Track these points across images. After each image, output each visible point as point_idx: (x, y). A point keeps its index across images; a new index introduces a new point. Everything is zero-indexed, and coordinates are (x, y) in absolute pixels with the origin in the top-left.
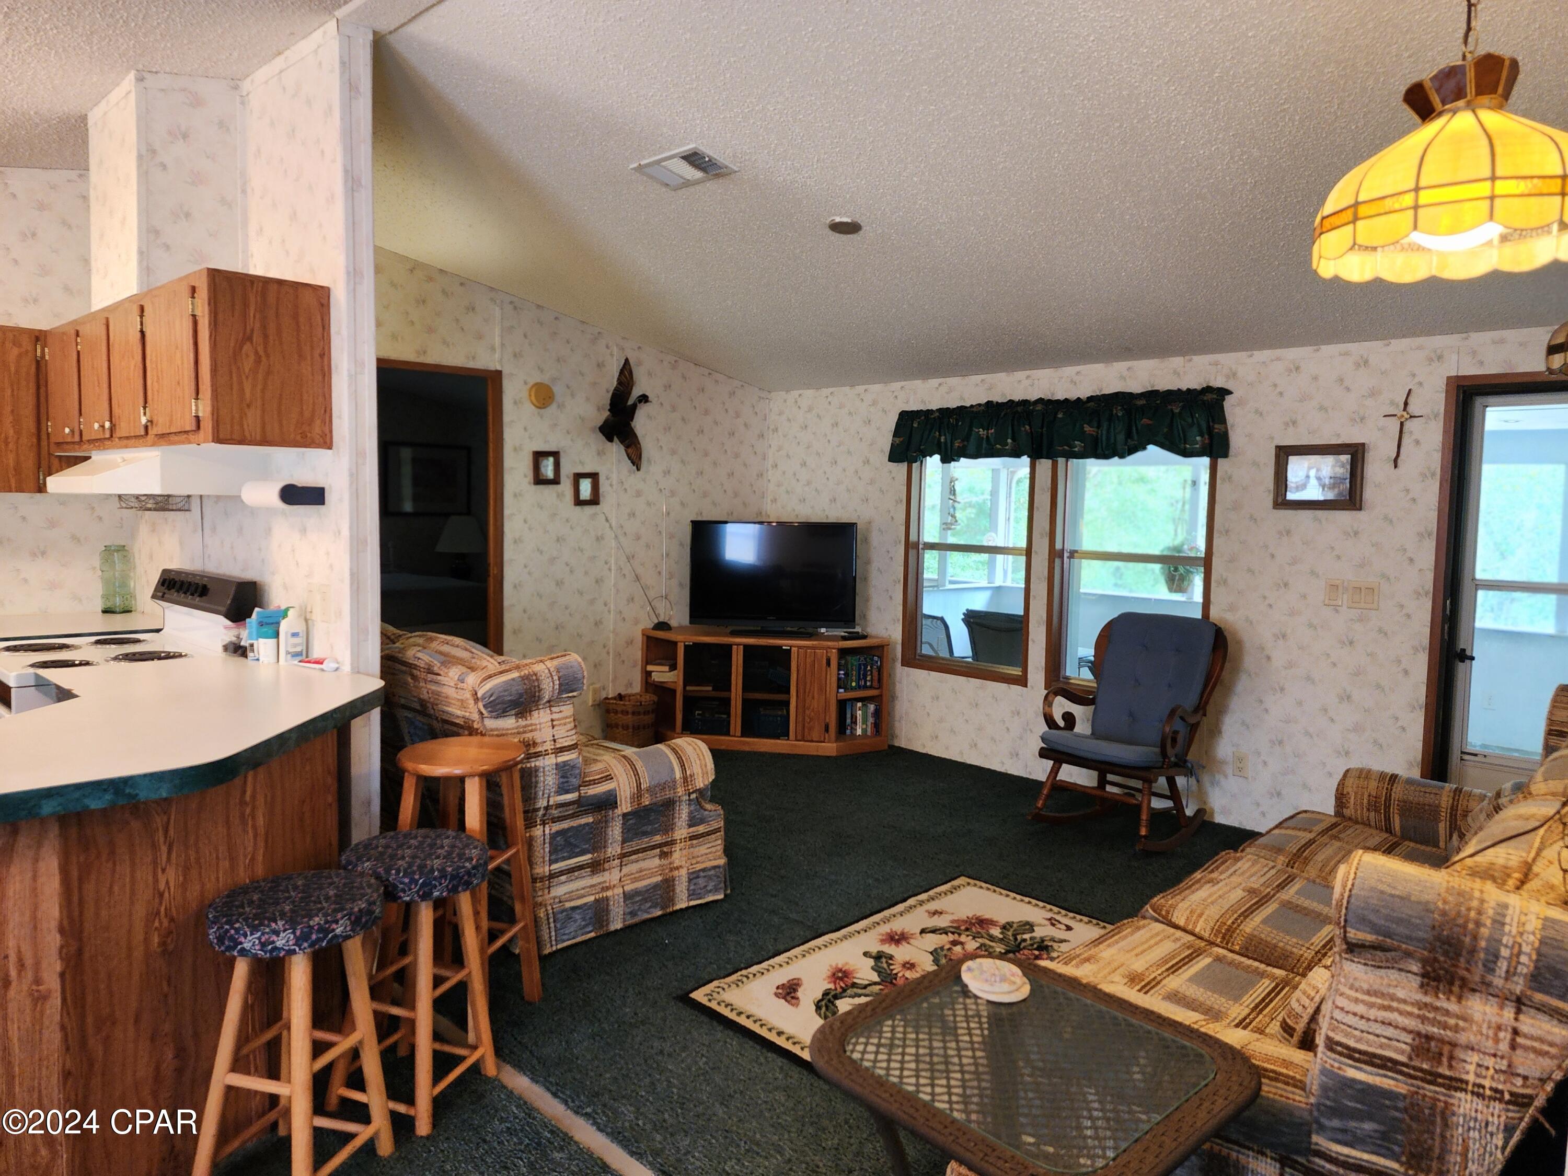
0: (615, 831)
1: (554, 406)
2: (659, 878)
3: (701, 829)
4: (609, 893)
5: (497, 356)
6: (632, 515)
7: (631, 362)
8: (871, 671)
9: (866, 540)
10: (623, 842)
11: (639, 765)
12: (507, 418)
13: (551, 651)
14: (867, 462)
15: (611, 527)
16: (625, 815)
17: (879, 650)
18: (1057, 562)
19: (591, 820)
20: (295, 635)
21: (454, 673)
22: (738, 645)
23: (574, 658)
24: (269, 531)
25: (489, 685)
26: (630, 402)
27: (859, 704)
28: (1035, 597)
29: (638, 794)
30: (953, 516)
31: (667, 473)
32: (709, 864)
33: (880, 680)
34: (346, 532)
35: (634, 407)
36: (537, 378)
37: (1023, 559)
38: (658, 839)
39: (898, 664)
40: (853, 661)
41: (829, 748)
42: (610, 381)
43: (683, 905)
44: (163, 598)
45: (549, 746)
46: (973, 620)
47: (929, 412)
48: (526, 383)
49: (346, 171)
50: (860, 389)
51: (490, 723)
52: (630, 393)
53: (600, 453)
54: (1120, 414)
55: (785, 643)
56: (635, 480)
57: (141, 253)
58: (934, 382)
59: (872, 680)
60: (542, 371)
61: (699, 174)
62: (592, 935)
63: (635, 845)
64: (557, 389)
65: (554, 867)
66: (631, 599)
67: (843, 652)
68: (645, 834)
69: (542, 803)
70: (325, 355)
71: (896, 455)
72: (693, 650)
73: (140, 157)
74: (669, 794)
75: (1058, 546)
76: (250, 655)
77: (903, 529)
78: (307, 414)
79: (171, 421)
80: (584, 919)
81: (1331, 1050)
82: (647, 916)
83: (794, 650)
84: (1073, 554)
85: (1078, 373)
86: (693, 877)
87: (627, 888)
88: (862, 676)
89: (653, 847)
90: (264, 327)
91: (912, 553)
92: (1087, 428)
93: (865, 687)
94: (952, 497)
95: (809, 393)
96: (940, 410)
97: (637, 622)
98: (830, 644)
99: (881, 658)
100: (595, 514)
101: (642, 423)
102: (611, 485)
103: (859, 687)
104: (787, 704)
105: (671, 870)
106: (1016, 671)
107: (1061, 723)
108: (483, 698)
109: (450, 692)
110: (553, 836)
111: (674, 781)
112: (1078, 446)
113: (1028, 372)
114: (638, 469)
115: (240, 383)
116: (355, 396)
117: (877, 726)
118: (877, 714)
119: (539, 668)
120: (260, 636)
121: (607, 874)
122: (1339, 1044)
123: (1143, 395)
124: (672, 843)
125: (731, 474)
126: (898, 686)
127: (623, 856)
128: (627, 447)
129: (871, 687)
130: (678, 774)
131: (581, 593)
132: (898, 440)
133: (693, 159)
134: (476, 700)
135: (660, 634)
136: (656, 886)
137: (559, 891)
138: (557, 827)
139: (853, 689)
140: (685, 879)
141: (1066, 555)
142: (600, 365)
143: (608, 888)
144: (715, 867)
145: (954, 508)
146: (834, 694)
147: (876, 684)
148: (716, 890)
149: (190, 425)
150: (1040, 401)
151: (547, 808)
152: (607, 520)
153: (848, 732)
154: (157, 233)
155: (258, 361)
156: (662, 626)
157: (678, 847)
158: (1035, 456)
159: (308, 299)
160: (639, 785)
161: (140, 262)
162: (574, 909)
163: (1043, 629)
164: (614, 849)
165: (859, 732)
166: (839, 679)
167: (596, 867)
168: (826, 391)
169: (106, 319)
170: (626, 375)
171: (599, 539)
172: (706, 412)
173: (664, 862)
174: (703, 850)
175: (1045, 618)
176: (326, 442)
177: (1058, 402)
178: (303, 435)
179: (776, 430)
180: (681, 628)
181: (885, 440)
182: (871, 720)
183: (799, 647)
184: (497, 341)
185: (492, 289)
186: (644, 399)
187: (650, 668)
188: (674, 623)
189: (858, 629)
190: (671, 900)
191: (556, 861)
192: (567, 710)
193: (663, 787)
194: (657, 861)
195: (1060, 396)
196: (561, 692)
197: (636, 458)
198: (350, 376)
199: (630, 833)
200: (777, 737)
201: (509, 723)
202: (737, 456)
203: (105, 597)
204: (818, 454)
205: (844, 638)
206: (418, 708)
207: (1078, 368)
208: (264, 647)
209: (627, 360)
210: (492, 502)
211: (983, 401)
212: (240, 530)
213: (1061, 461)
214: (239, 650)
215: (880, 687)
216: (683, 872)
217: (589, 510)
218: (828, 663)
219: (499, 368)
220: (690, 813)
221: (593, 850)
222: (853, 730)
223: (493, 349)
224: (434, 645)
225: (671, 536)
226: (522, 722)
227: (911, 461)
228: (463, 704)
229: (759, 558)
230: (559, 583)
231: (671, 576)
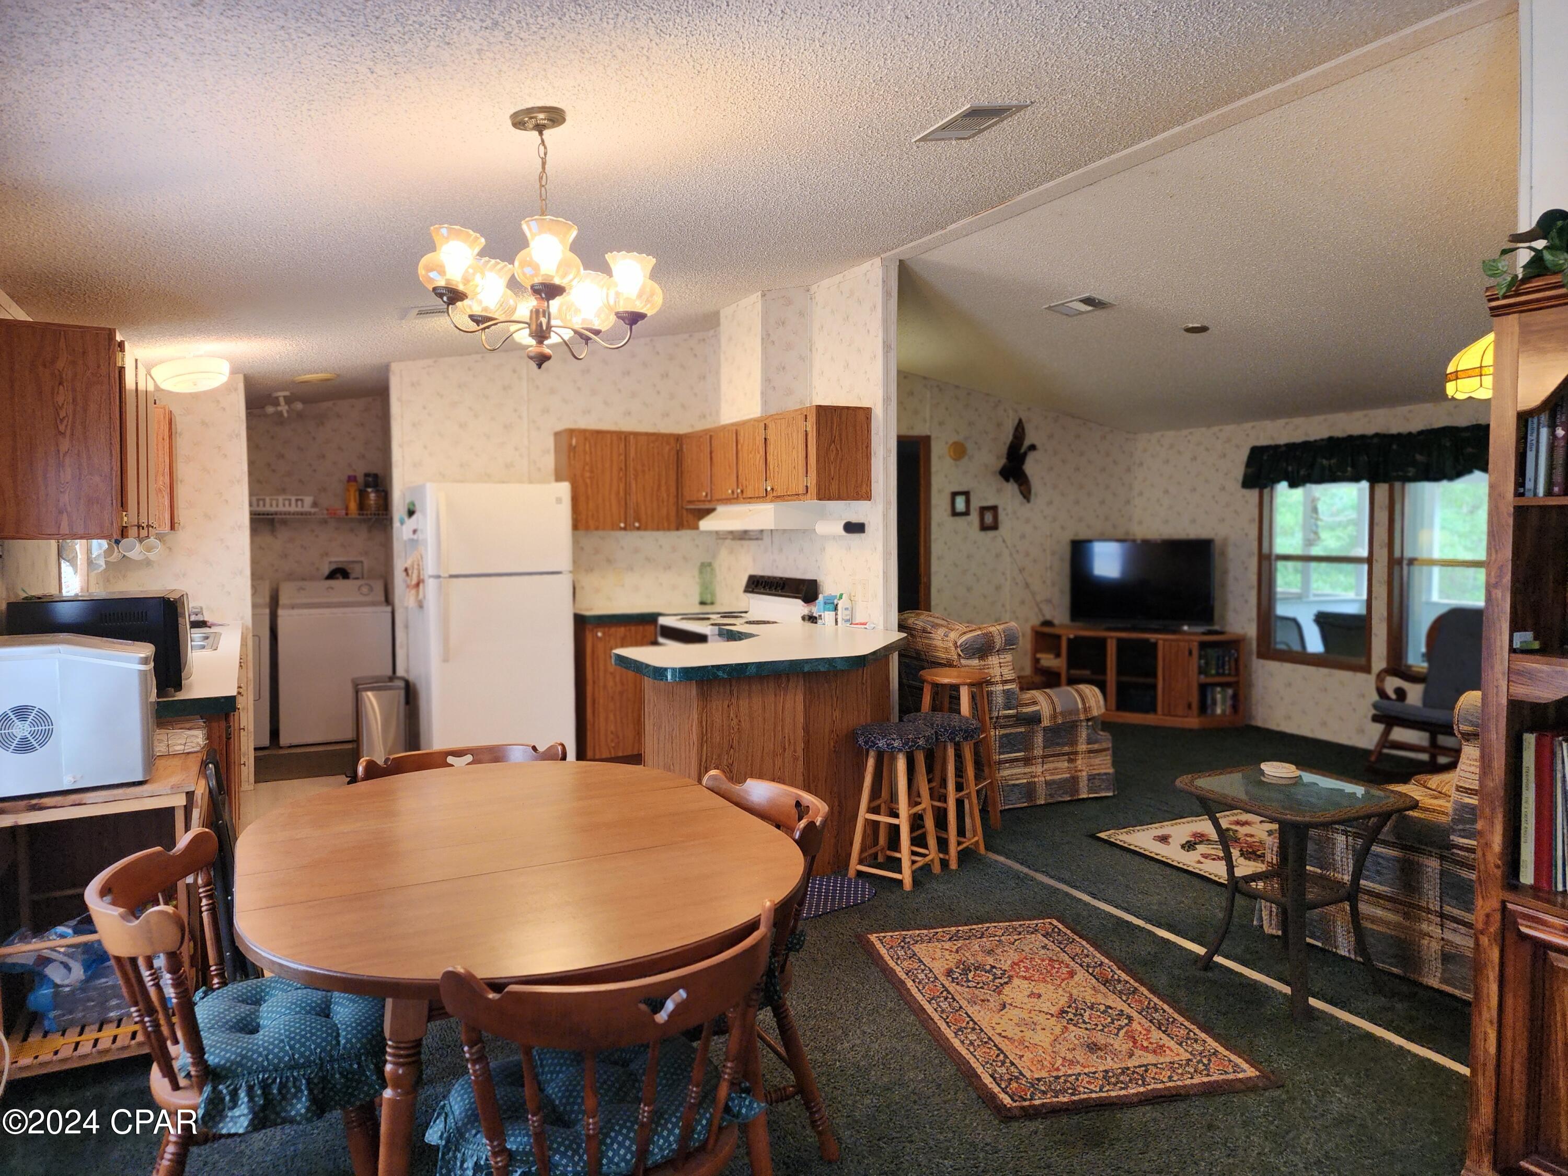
0: (1039, 739)
1: (966, 458)
2: (1068, 775)
3: (1096, 746)
4: (1036, 780)
5: (928, 425)
6: (1023, 537)
7: (1024, 420)
8: (1229, 661)
9: (1223, 554)
10: (1044, 748)
11: (1055, 700)
12: (934, 469)
13: (998, 621)
14: (1223, 489)
15: (1007, 547)
16: (1045, 729)
17: (1235, 644)
18: (1397, 568)
19: (1023, 730)
20: (846, 609)
21: (941, 632)
22: (1112, 637)
23: (1013, 624)
24: (823, 549)
25: (964, 638)
26: (1022, 451)
27: (1219, 689)
28: (1376, 598)
29: (1054, 716)
30: (1316, 533)
31: (1050, 503)
32: (1103, 771)
33: (1237, 669)
34: (880, 548)
35: (1025, 455)
36: (955, 438)
37: (1365, 567)
38: (1066, 749)
39: (1254, 657)
40: (1212, 652)
41: (1193, 722)
42: (1007, 436)
43: (1085, 796)
44: (752, 592)
45: (998, 679)
46: (1325, 621)
47: (1277, 447)
48: (947, 443)
49: (884, 342)
50: (1215, 429)
51: (963, 662)
52: (1022, 444)
53: (999, 491)
54: (1448, 444)
55: (1152, 637)
56: (1025, 510)
57: (762, 393)
58: (1281, 422)
59: (1230, 669)
60: (958, 433)
61: (1090, 308)
62: (1026, 804)
63: (1049, 751)
64: (970, 446)
65: (1002, 756)
66: (1023, 602)
67: (1203, 645)
68: (1058, 744)
69: (995, 714)
70: (868, 446)
71: (1247, 483)
72: (1075, 644)
73: (762, 339)
74: (1074, 718)
75: (1397, 554)
76: (819, 621)
77: (1256, 543)
78: (859, 482)
79: (788, 489)
80: (1020, 793)
81: (1458, 790)
82: (1060, 799)
83: (1160, 643)
84: (1412, 561)
85: (1410, 411)
86: (1091, 778)
87: (1048, 778)
88: (1221, 665)
89: (1064, 754)
90: (840, 435)
91: (1265, 564)
92: (1419, 457)
93: (1223, 675)
94: (1314, 515)
95: (1171, 433)
96: (1287, 445)
97: (1027, 620)
98: (1192, 638)
99: (1237, 650)
100: (995, 537)
101: (1031, 467)
102: (1007, 515)
103: (1218, 674)
104: (1154, 687)
105: (1076, 771)
106: (1363, 661)
107: (1393, 696)
108: (961, 645)
109: (939, 643)
110: (1001, 737)
111: (1078, 710)
112: (1411, 472)
113: (1365, 412)
114: (1028, 501)
115: (829, 467)
116: (886, 469)
117: (1235, 708)
118: (1235, 697)
119: (992, 629)
120: (824, 610)
121: (1034, 767)
122: (1461, 787)
123: (1467, 429)
124: (1076, 753)
125: (1103, 502)
126: (1254, 676)
127: (1044, 757)
128: (1020, 485)
129: (1229, 675)
130: (1080, 706)
131: (985, 597)
132: (1250, 470)
133: (1088, 301)
134: (956, 647)
135: (1047, 630)
136: (1066, 780)
137: (1006, 773)
138: (1003, 732)
139: (1212, 676)
140: (1085, 778)
141: (1405, 562)
142: (999, 425)
143: (1035, 777)
144: (1106, 774)
145: (1317, 526)
146: (1195, 679)
147: (1233, 672)
148: (1108, 789)
149: (801, 490)
150: (1377, 435)
151: (997, 718)
152: (1004, 541)
153: (1209, 711)
154: (770, 380)
155: (837, 454)
156: (1047, 623)
157: (1080, 757)
158: (1374, 481)
159: (861, 416)
160: (1055, 709)
161: (762, 398)
162: (1014, 785)
163: (1384, 626)
164: (1038, 752)
165: (1219, 711)
166: (1200, 667)
167: (1027, 761)
168: (1185, 432)
169: (736, 430)
170: (1020, 431)
171: (998, 556)
172: (1082, 454)
173: (1072, 765)
174: (1097, 761)
175: (1385, 614)
176: (868, 497)
177: (1392, 436)
178: (857, 493)
179: (1141, 464)
180: (1062, 626)
181: (1239, 472)
182: (1229, 702)
183: (1165, 640)
184: (928, 416)
185: (925, 378)
186: (1033, 447)
187: (1039, 656)
188: (1056, 622)
189: (1217, 627)
190: (1077, 791)
191: (1003, 753)
192: (1008, 657)
193: (1070, 713)
194: (1066, 764)
195: (1394, 431)
196: (1006, 644)
197: (1026, 493)
198: (884, 458)
199: (1048, 744)
200: (1147, 711)
201: (975, 662)
202: (1107, 487)
203: (701, 594)
204: (1179, 483)
205: (1204, 634)
206: (915, 655)
207: (1411, 407)
208: (828, 616)
209: (1020, 421)
210: (922, 530)
211: (1325, 435)
212: (801, 550)
213: (1397, 485)
214: (812, 619)
215: (1237, 674)
216: (1084, 773)
217: (991, 534)
218: (1190, 653)
219: (929, 434)
220: (1088, 735)
221: (1025, 750)
222: (1214, 710)
223: (925, 421)
224: (922, 617)
225: (1053, 553)
226: (982, 663)
227: (1262, 487)
228: (947, 650)
229: (1124, 572)
230: (969, 589)
231: (1053, 584)
